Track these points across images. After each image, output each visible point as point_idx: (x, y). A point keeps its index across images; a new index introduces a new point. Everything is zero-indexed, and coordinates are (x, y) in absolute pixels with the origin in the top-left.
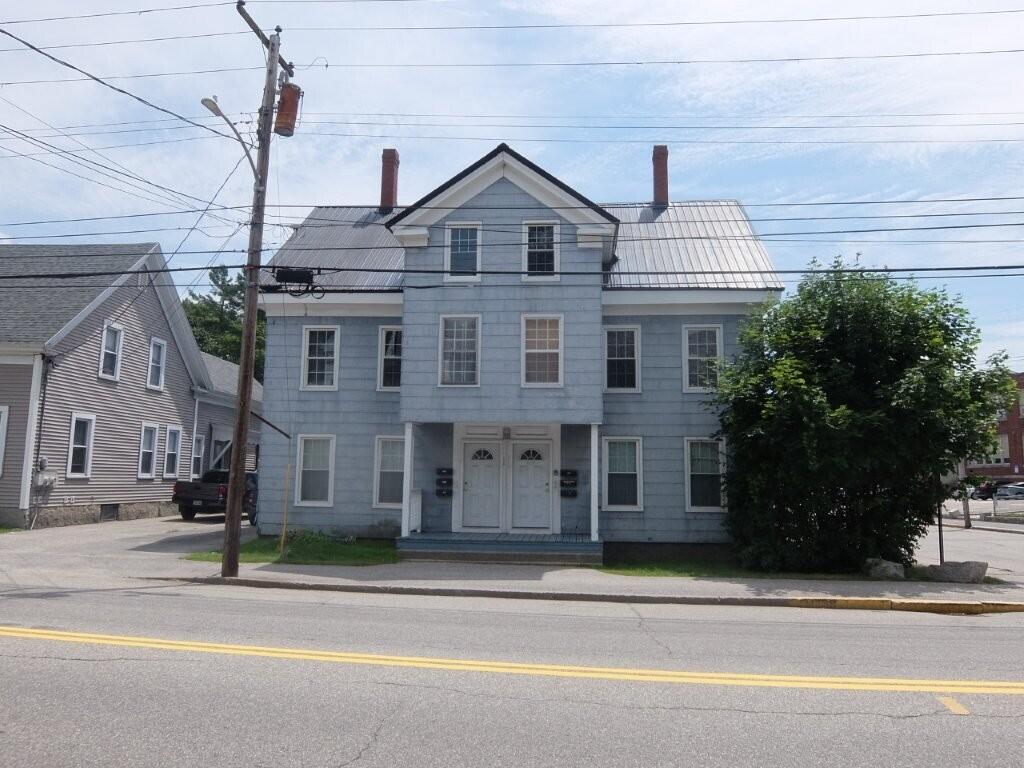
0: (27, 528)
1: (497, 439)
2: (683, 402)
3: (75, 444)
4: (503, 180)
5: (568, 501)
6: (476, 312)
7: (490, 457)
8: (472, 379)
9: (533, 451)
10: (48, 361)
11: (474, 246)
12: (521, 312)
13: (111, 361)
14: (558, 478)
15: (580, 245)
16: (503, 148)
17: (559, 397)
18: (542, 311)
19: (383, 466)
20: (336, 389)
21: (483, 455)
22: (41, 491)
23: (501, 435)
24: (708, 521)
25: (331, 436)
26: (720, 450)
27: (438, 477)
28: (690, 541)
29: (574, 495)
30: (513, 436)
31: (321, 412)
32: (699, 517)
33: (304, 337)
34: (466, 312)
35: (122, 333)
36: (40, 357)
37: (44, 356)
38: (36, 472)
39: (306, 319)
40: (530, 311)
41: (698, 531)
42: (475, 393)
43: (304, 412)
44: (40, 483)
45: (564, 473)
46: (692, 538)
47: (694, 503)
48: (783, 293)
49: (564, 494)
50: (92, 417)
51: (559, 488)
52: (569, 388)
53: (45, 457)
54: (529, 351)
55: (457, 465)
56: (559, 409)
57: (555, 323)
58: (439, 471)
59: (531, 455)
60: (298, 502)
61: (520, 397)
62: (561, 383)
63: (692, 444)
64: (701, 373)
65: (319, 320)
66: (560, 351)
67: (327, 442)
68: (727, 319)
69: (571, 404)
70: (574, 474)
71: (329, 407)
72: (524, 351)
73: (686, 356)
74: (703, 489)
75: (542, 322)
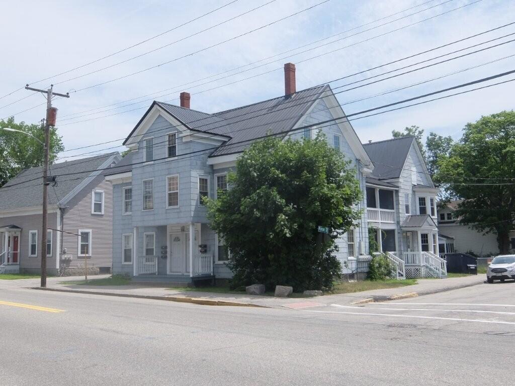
0: (59, 276)
1: (180, 232)
3: (82, 242)
4: (160, 116)
6: (152, 177)
7: (179, 240)
10: (63, 211)
11: (152, 148)
12: (166, 175)
13: (98, 207)
15: (183, 141)
16: (155, 103)
17: (178, 212)
18: (173, 174)
19: (147, 245)
21: (177, 239)
22: (66, 262)
27: (162, 250)
30: (185, 229)
31: (129, 224)
33: (123, 192)
34: (149, 178)
35: (103, 194)
36: (58, 209)
37: (60, 209)
38: (61, 254)
39: (123, 184)
40: (169, 174)
43: (124, 224)
44: (63, 258)
45: (201, 246)
50: (90, 231)
52: (180, 208)
53: (65, 248)
54: (169, 192)
55: (168, 245)
56: (178, 218)
58: (162, 248)
60: (123, 263)
61: (166, 213)
62: (179, 206)
65: (127, 184)
66: (179, 191)
69: (182, 215)
71: (130, 221)
72: (167, 192)
75: (173, 179)
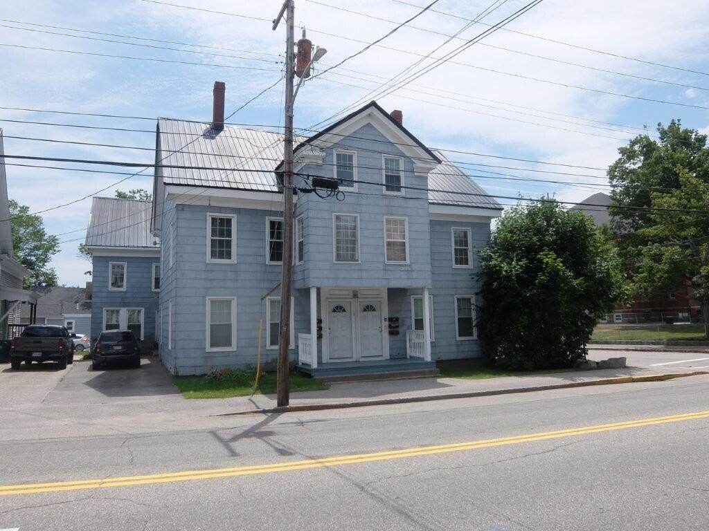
1: (348, 298)
2: (453, 274)
4: (369, 125)
5: (394, 338)
6: (356, 212)
7: (344, 311)
8: (353, 258)
9: (371, 306)
11: (351, 167)
12: (383, 215)
14: (387, 323)
15: (416, 174)
16: (373, 104)
17: (408, 271)
18: (395, 215)
20: (236, 262)
21: (339, 309)
23: (351, 296)
24: (468, 346)
25: (233, 297)
26: (472, 302)
28: (460, 358)
29: (397, 333)
30: (359, 296)
31: (224, 280)
32: (463, 343)
33: (208, 221)
34: (350, 212)
39: (210, 208)
40: (388, 214)
41: (463, 352)
42: (357, 268)
43: (211, 280)
45: (391, 320)
46: (460, 356)
47: (460, 335)
48: (503, 212)
49: (391, 333)
51: (388, 330)
52: (413, 265)
54: (389, 240)
55: (324, 317)
56: (408, 279)
57: (402, 223)
59: (369, 308)
60: (208, 349)
62: (408, 261)
63: (458, 300)
64: (461, 257)
65: (220, 209)
66: (407, 241)
67: (229, 302)
68: (473, 225)
69: (415, 275)
70: (397, 320)
71: (230, 275)
72: (386, 240)
73: (453, 247)
74: (465, 327)
75: (395, 222)
